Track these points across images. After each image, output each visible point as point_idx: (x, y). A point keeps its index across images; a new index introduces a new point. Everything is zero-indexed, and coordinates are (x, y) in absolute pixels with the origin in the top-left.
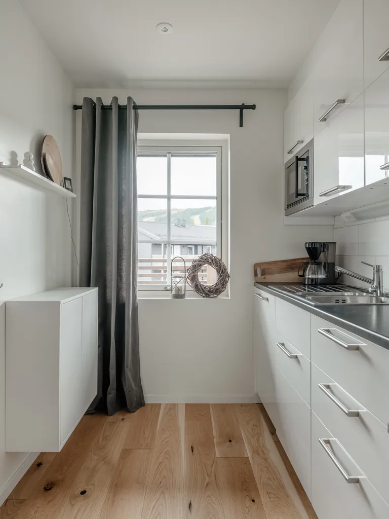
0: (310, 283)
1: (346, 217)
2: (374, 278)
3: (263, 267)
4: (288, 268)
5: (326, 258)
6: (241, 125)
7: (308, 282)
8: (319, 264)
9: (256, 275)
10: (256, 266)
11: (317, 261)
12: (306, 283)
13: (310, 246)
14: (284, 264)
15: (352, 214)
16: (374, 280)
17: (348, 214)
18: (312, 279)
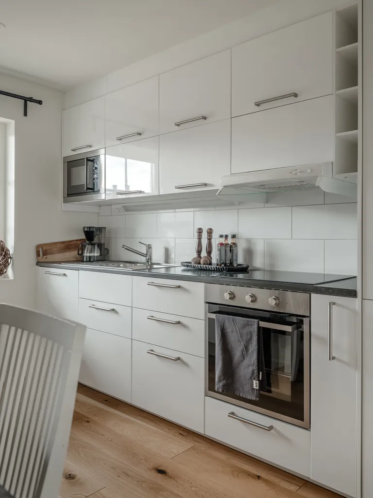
0: (88, 260)
1: (117, 208)
2: (147, 253)
3: (45, 248)
4: (65, 248)
5: (99, 239)
6: (25, 114)
7: (86, 259)
8: (93, 245)
9: (38, 255)
10: (38, 247)
11: (92, 242)
12: (85, 260)
13: (88, 230)
14: (62, 246)
15: (123, 207)
16: (147, 254)
17: (120, 206)
18: (90, 257)
